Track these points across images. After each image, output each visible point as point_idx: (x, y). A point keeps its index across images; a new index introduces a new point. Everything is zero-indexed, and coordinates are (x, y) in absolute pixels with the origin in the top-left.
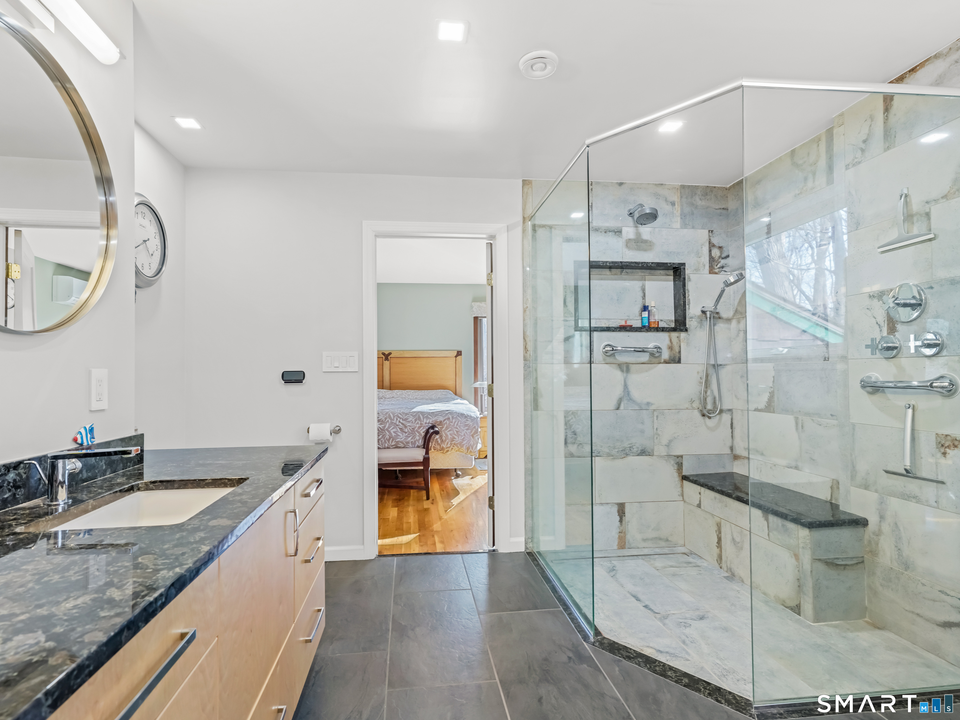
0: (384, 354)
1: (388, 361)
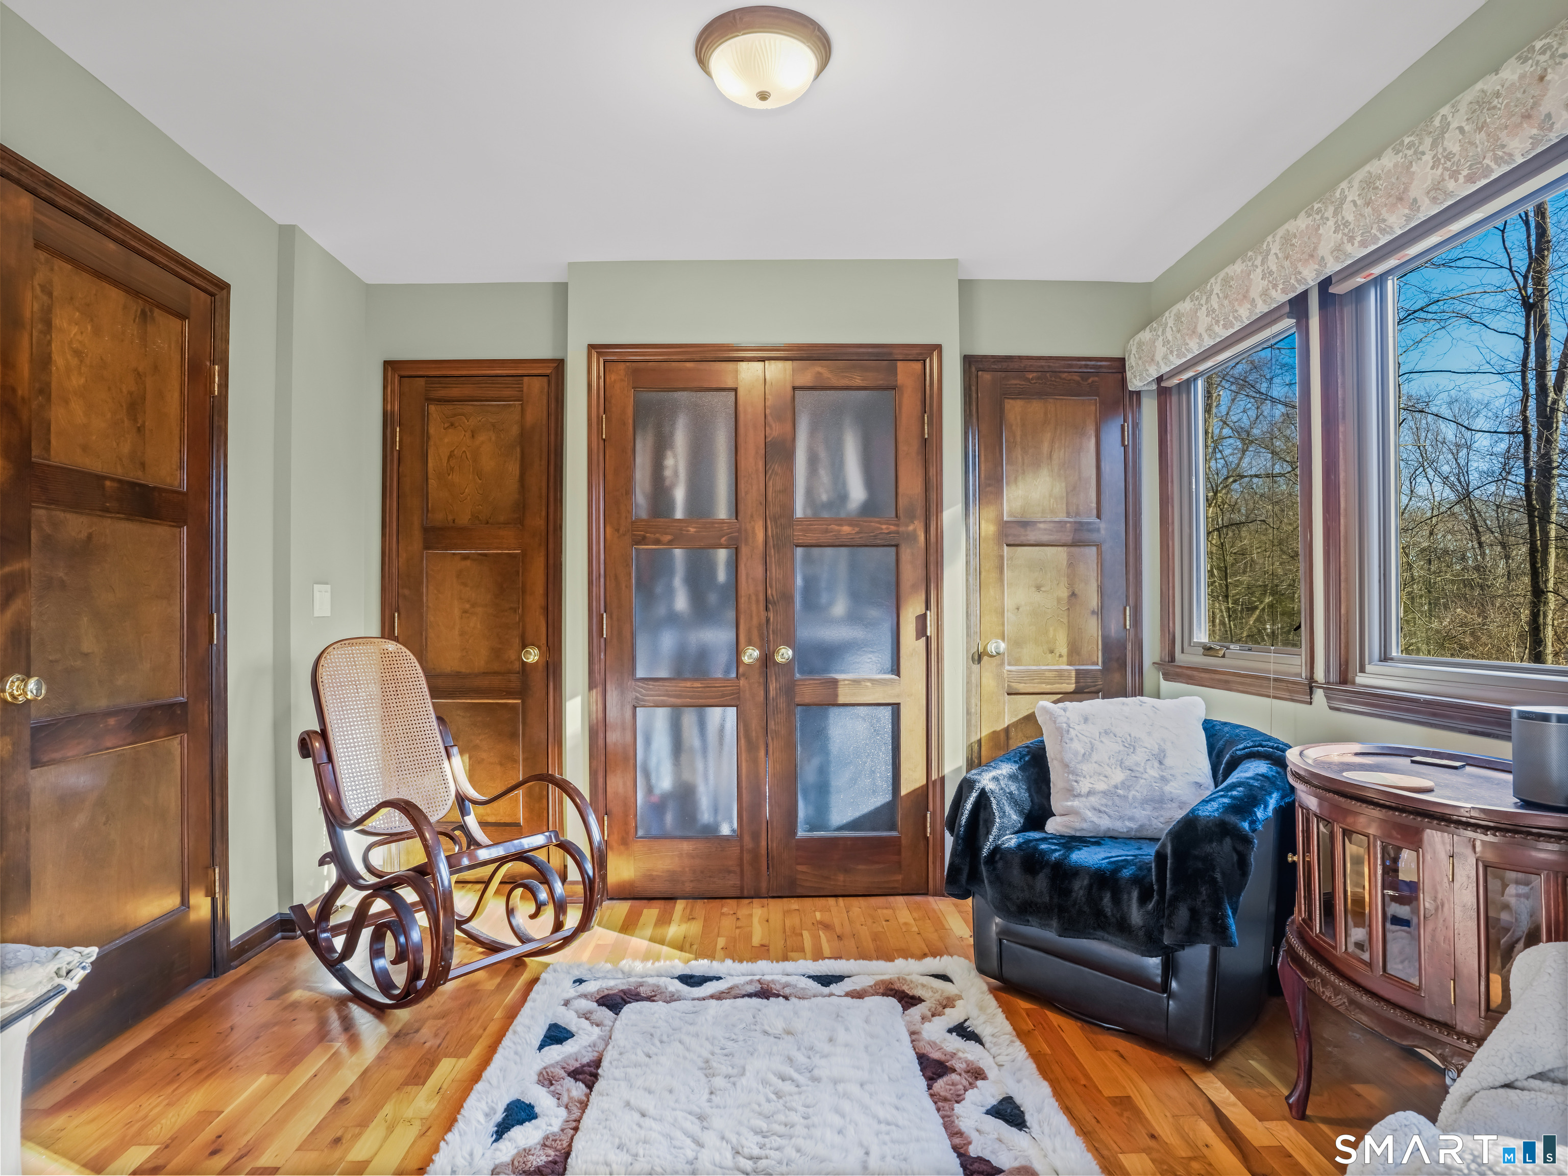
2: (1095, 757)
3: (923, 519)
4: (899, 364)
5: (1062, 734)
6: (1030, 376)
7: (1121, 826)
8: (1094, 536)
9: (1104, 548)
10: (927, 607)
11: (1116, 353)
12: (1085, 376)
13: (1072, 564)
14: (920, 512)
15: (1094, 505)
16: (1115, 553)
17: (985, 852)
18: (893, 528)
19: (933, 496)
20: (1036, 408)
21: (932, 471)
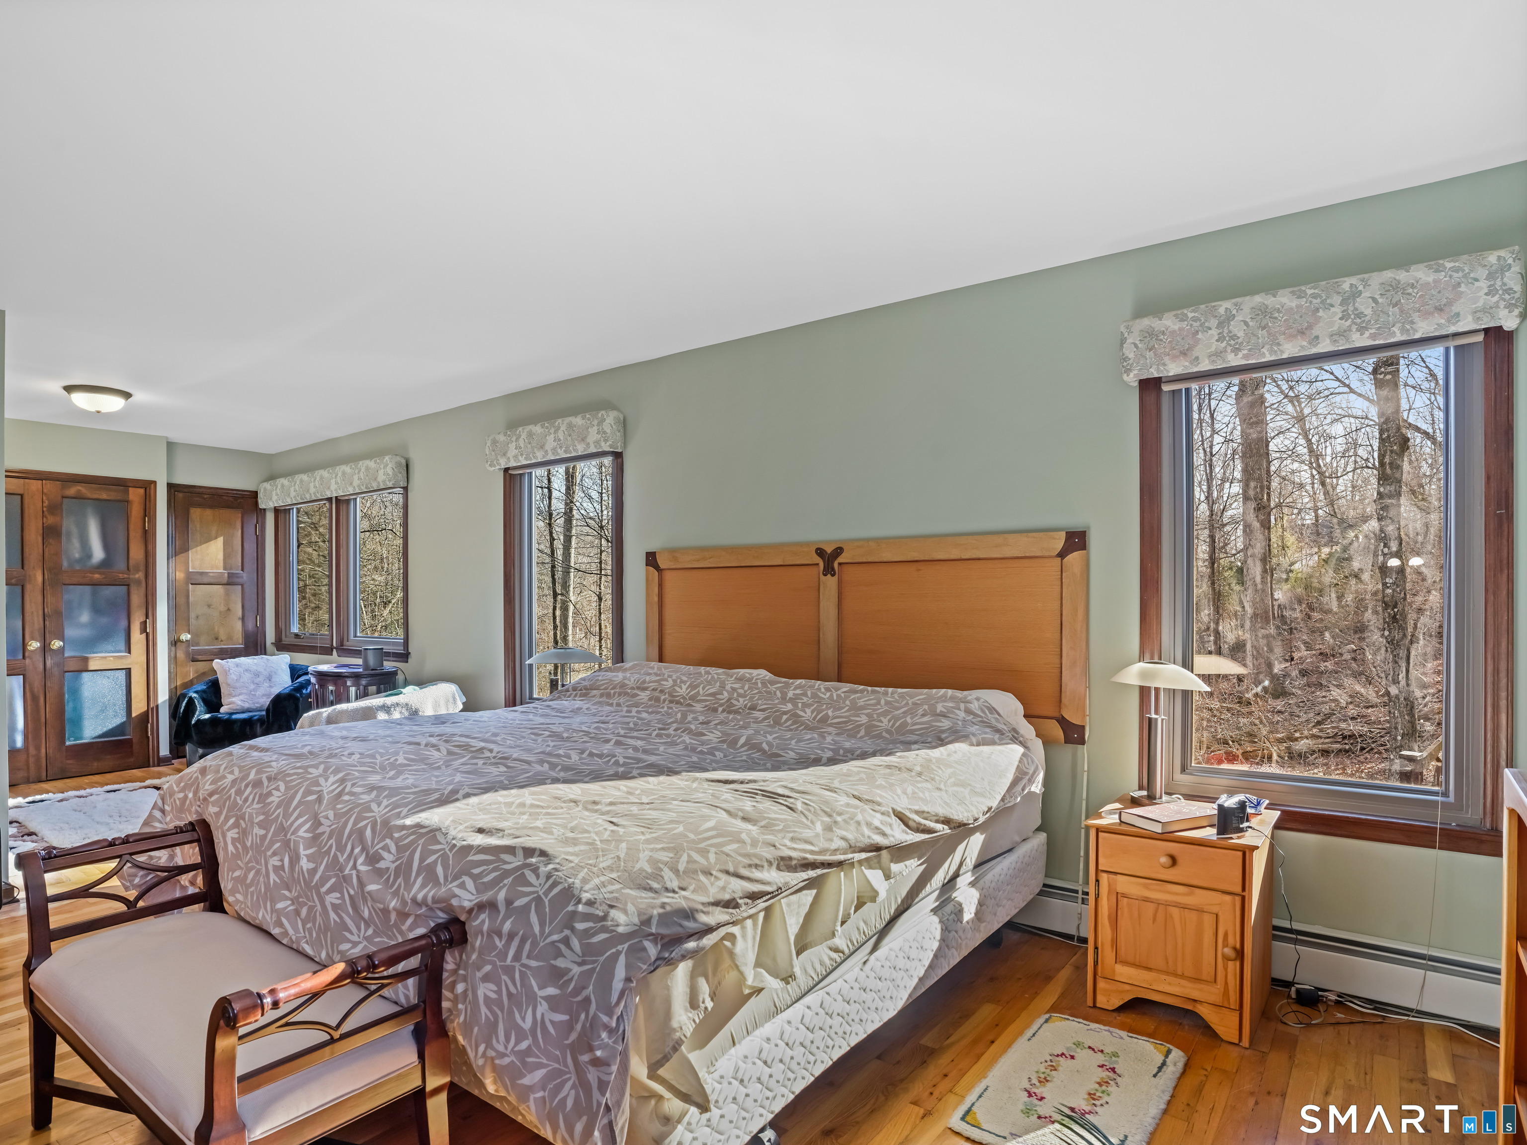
0: (820, 552)
1: (833, 575)
2: (242, 680)
3: (144, 571)
4: (130, 489)
5: (226, 672)
6: (206, 496)
7: (253, 706)
8: (240, 580)
9: (245, 586)
10: (147, 617)
11: (252, 488)
12: (236, 498)
13: (227, 594)
14: (142, 567)
15: (240, 564)
16: (251, 590)
17: (193, 722)
18: (126, 576)
19: (151, 560)
20: (208, 512)
21: (150, 547)
